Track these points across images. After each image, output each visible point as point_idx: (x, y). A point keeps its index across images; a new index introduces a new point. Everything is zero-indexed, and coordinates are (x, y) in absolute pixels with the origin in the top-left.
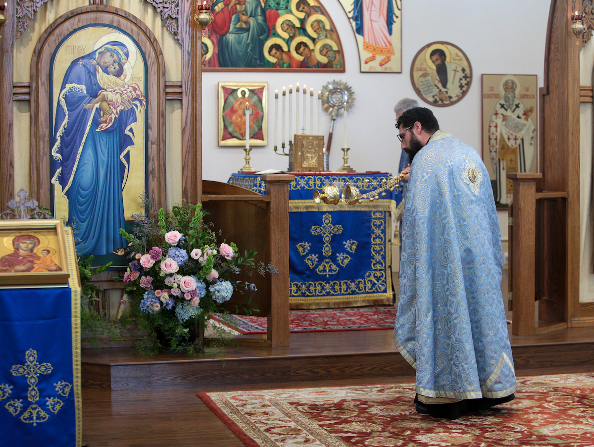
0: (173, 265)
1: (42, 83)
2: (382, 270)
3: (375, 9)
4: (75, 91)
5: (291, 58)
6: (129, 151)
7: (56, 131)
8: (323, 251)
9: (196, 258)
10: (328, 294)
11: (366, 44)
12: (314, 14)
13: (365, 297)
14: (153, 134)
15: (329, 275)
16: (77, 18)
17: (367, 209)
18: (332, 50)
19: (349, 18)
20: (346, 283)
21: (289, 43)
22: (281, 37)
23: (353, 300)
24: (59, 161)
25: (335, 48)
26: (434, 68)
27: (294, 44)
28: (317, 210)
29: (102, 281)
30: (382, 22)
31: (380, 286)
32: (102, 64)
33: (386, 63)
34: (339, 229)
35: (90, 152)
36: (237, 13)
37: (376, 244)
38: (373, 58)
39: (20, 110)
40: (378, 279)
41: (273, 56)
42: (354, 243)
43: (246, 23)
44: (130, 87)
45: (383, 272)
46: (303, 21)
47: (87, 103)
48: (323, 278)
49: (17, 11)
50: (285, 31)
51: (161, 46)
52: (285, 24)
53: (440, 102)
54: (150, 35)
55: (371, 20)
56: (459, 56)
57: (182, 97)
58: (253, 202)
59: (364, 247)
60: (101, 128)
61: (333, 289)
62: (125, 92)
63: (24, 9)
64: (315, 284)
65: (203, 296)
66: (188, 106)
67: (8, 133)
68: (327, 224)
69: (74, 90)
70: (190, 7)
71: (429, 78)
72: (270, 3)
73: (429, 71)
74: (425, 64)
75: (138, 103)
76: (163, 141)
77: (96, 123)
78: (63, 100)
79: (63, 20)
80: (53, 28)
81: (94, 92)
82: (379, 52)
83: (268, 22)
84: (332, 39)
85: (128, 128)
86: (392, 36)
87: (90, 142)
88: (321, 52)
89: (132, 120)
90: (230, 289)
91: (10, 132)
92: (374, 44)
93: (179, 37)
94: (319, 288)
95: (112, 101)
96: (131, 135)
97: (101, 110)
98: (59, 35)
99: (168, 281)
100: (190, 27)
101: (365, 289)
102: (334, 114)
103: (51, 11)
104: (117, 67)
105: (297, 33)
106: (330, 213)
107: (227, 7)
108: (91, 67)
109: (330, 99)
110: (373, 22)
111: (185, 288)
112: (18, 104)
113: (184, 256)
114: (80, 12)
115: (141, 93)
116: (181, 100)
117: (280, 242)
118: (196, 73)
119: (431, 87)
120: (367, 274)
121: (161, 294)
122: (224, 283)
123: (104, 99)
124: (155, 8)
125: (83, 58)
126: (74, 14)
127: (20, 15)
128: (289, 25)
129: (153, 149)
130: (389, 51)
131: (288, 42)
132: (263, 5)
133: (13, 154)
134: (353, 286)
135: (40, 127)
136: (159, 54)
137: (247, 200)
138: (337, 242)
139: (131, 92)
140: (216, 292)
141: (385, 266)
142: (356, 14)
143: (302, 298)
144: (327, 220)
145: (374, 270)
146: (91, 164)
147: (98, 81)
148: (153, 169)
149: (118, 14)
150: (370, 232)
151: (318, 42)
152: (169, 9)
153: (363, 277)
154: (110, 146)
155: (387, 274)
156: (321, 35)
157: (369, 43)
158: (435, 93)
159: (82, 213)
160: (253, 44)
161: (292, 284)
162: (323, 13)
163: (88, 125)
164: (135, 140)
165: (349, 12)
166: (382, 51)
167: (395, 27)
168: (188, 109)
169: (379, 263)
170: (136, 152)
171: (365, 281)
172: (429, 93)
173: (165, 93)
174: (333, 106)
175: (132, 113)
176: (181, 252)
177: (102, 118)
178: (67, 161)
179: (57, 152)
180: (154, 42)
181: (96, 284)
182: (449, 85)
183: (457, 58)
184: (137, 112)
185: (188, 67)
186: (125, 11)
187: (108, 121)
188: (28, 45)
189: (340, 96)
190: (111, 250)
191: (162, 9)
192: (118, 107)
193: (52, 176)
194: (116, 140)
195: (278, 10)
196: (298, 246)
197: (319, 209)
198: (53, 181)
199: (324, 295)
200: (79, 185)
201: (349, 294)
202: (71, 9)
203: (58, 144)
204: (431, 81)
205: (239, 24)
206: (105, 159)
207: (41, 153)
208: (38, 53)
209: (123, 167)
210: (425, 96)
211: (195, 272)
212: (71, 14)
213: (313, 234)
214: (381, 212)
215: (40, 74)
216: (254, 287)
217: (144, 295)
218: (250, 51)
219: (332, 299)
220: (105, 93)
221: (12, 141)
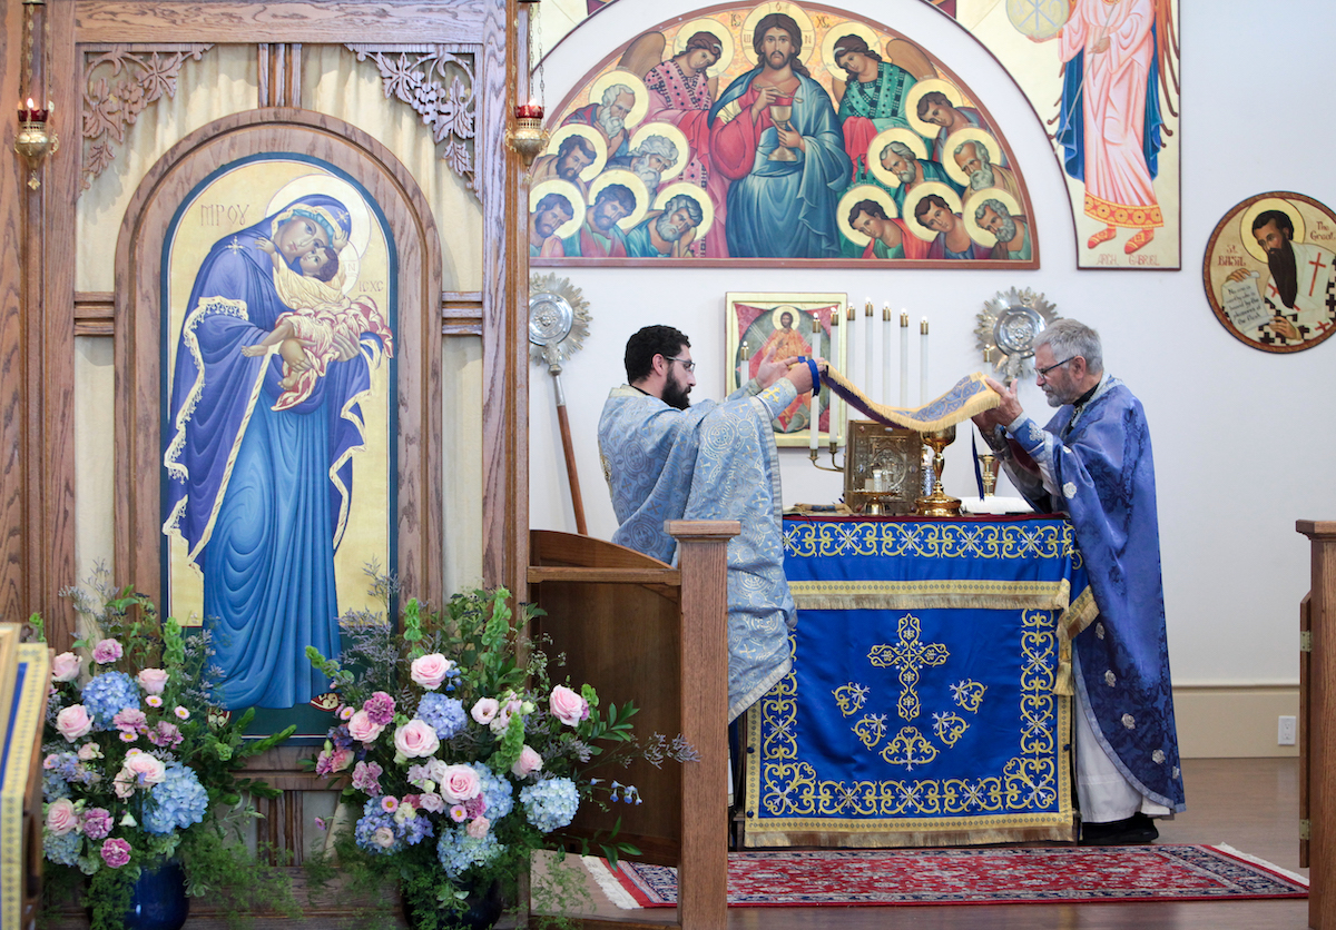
0: (424, 736)
1: (142, 295)
2: (1047, 755)
3: (1115, 113)
4: (222, 314)
5: (905, 234)
6: (350, 460)
7: (175, 411)
8: (900, 706)
9: (483, 720)
10: (910, 812)
11: (1090, 201)
12: (961, 127)
13: (1004, 821)
14: (411, 419)
15: (913, 764)
16: (227, 139)
17: (1009, 605)
18: (1008, 215)
19: (1049, 138)
20: (956, 786)
21: (900, 199)
22: (880, 185)
23: (973, 828)
24: (182, 482)
25: (1014, 210)
26: (1264, 257)
27: (912, 200)
28: (884, 606)
29: (283, 771)
30: (1133, 146)
31: (1042, 795)
32: (287, 249)
33: (1140, 246)
34: (938, 654)
35: (256, 460)
36: (772, 125)
37: (1033, 693)
38: (1109, 235)
39: (94, 360)
40: (1037, 779)
41: (861, 230)
42: (976, 688)
43: (793, 149)
44: (353, 306)
45: (1048, 760)
46: (933, 146)
47: (250, 342)
48: (898, 773)
49: (85, 124)
50: (890, 170)
51: (432, 207)
52: (889, 153)
53: (1278, 342)
54: (404, 180)
55: (1104, 140)
56: (1325, 228)
57: (482, 330)
58: (656, 587)
59: (1003, 697)
60: (284, 403)
61: (923, 799)
62: (342, 316)
63: (101, 118)
64: (878, 787)
65: (503, 814)
66: (497, 352)
67: (60, 413)
68: (909, 642)
69: (218, 312)
70: (502, 113)
71: (1249, 282)
72: (854, 102)
73: (1250, 265)
74: (1239, 247)
75: (373, 344)
76: (435, 436)
77: (271, 391)
78: (192, 335)
79: (195, 144)
80: (171, 162)
81: (267, 314)
82: (1125, 218)
83: (848, 148)
84: (1006, 187)
85: (350, 403)
86: (1157, 179)
87: (257, 437)
88: (978, 219)
89: (360, 384)
90: (568, 798)
91: (67, 412)
92: (1111, 198)
93: (477, 183)
94: (887, 797)
95: (310, 339)
96: (355, 419)
97: (283, 360)
98: (184, 180)
99: (415, 775)
100: (502, 158)
101: (1004, 803)
102: (1010, 370)
103: (168, 123)
104: (324, 258)
105: (919, 173)
106: (915, 613)
107: (747, 112)
108: (261, 258)
109: (1002, 333)
110: (1108, 146)
111: (451, 792)
112: (88, 343)
113: (456, 715)
114: (234, 126)
115: (382, 320)
116: (481, 337)
117: (706, 687)
118: (515, 271)
119: (1255, 305)
120: (1010, 765)
121: (395, 807)
122: (554, 783)
123: (291, 335)
124: (419, 116)
125: (240, 234)
126: (222, 130)
127: (92, 133)
128: (903, 154)
129: (411, 456)
130: (1148, 217)
131: (898, 195)
132: (836, 105)
133: (73, 462)
134: (973, 795)
135: (138, 399)
136: (425, 225)
137: (646, 580)
138: (933, 683)
139: (356, 316)
140: (535, 806)
141: (1055, 745)
142: (1067, 126)
143: (845, 821)
144: (909, 632)
145: (1027, 756)
146: (258, 489)
147: (277, 290)
148: (411, 504)
149: (325, 130)
150: (1017, 661)
151: (971, 194)
152: (451, 117)
153: (999, 773)
154: (305, 448)
155: (1060, 765)
156: (978, 178)
157: (1099, 197)
158: (1265, 320)
159: (236, 606)
160: (811, 200)
161: (822, 786)
162: (983, 126)
163: (252, 397)
164: (365, 433)
165: (1050, 122)
166: (1130, 216)
167: (1165, 157)
168: (496, 357)
169: (1040, 737)
170: (369, 462)
171: (1003, 783)
172: (1249, 318)
173: (440, 321)
174: (1010, 352)
175: (358, 368)
176: (448, 705)
177: (285, 380)
178: (202, 479)
179: (178, 460)
180: (413, 196)
181: (269, 778)
182: (1301, 299)
183: (1322, 232)
184: (371, 364)
185: (498, 257)
186: (345, 123)
187: (300, 387)
188: (114, 204)
189: (1026, 326)
190: (306, 696)
191: (433, 116)
192: (326, 352)
193: (164, 517)
194: (321, 432)
195: (872, 118)
196: (836, 694)
197: (888, 603)
198: (167, 528)
199: (899, 815)
200: (230, 539)
201: (963, 814)
202: (215, 117)
203: (178, 440)
204: (1254, 289)
205: (776, 152)
206: (293, 478)
207: (140, 462)
208: (134, 223)
209: (335, 498)
210: (1238, 327)
211: (484, 754)
212: (214, 129)
213: (874, 663)
214: (1042, 612)
215: (138, 274)
216: (634, 795)
217: (365, 806)
218: (805, 217)
219: (920, 825)
220: (293, 319)
221: (69, 433)
